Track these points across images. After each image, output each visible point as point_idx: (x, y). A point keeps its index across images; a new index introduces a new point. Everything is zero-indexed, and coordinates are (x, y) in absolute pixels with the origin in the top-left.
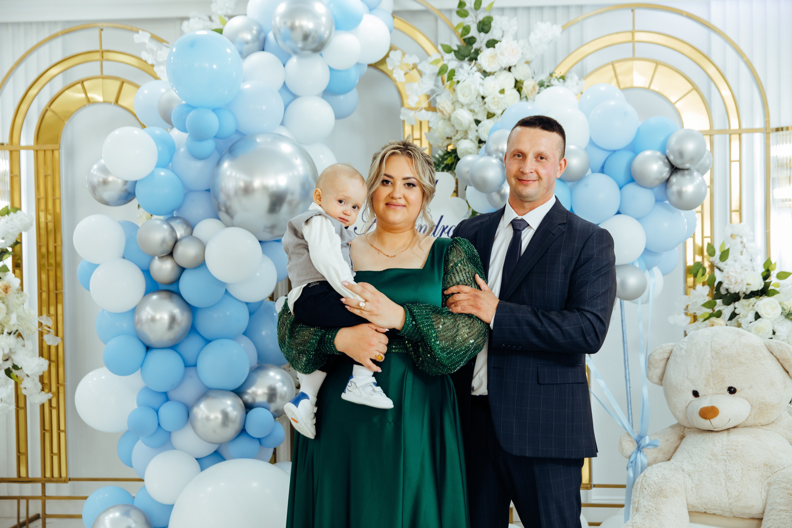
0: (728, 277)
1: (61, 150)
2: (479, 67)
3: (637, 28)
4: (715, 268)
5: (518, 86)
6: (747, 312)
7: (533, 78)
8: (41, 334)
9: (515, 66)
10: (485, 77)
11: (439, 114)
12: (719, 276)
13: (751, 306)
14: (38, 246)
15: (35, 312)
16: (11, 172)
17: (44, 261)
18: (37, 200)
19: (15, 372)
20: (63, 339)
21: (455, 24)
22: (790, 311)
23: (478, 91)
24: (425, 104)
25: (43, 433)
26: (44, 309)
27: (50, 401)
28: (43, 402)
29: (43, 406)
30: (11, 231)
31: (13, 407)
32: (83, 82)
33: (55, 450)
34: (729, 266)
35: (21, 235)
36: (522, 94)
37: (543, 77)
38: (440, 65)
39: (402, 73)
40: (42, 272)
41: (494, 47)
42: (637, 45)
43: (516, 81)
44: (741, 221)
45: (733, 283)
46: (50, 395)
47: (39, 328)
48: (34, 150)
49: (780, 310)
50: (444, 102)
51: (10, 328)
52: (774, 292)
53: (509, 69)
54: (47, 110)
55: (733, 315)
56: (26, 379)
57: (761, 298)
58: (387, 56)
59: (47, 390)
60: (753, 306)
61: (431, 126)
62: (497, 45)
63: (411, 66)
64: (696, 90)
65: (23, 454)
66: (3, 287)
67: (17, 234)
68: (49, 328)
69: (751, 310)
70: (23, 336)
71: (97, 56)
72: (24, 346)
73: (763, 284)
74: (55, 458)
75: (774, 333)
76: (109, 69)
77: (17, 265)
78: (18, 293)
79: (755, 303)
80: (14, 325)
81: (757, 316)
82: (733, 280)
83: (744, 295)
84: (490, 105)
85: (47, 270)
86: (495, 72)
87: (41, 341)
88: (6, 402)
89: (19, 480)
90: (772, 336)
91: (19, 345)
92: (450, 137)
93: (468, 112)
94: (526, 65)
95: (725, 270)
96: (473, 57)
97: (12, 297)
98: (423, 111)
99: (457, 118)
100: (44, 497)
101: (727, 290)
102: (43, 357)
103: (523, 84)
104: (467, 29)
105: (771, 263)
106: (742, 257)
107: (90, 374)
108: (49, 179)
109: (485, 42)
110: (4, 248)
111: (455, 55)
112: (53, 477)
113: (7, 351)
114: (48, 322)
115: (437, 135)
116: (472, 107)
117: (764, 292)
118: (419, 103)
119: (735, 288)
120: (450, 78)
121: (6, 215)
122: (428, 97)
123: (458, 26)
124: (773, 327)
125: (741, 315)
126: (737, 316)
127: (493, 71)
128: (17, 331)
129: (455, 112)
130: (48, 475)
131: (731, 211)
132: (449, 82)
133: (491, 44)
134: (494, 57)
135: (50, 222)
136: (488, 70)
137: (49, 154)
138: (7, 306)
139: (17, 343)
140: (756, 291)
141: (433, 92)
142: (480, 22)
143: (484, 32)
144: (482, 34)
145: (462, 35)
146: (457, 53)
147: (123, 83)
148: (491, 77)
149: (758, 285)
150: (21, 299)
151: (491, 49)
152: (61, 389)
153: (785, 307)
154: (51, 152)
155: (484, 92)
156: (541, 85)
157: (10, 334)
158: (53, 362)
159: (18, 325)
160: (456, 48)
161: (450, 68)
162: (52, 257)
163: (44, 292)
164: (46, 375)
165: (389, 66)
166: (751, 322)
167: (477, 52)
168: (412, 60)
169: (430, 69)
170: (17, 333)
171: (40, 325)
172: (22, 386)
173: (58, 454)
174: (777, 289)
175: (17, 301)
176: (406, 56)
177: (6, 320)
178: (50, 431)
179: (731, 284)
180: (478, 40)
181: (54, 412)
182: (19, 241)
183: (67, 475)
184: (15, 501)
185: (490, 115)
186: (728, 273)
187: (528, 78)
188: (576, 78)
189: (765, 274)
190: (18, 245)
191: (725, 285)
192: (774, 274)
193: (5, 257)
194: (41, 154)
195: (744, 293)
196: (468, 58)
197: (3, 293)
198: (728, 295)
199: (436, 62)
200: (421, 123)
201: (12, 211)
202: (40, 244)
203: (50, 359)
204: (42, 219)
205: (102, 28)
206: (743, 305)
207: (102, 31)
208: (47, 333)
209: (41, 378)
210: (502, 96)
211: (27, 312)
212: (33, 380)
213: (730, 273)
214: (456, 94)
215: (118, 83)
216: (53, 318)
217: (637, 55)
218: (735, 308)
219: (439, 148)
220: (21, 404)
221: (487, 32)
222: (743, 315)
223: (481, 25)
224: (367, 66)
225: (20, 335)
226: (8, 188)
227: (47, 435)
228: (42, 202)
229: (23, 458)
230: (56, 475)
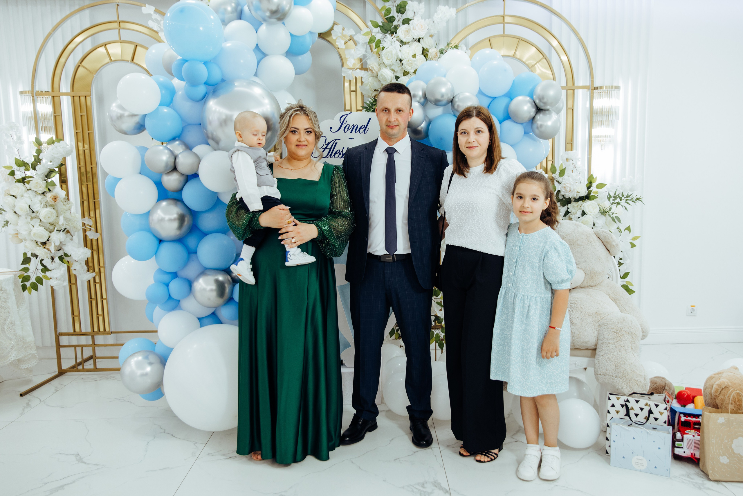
0: (565, 187)
1: (91, 97)
2: (397, 38)
3: (506, 14)
4: (555, 181)
5: (425, 52)
6: (576, 211)
7: (435, 47)
8: (85, 231)
9: (422, 38)
10: (403, 45)
11: (370, 72)
12: (558, 187)
13: (579, 206)
14: (79, 168)
15: (79, 215)
16: (55, 113)
17: (84, 178)
18: (76, 133)
19: (66, 259)
20: (101, 234)
21: (380, 7)
22: (604, 210)
23: (398, 55)
24: (359, 66)
25: (90, 301)
26: (86, 214)
27: (94, 278)
28: (89, 279)
29: (89, 282)
30: (56, 156)
31: (66, 283)
32: (106, 45)
33: (100, 312)
34: (565, 179)
35: (64, 159)
36: (427, 59)
37: (442, 46)
38: (370, 36)
39: (343, 42)
40: (83, 186)
41: (409, 24)
42: (506, 25)
43: (423, 49)
44: (572, 150)
45: (568, 191)
46: (94, 274)
47: (83, 227)
48: (71, 96)
49: (598, 209)
50: (372, 63)
51: (60, 227)
52: (594, 197)
53: (419, 41)
54: (79, 66)
55: (567, 213)
56: (75, 263)
57: (585, 201)
58: (332, 29)
59: (91, 271)
60: (581, 206)
61: (363, 81)
62: (410, 22)
63: (349, 38)
64: (545, 58)
65: (76, 316)
66: (52, 197)
67: (61, 158)
68: (91, 226)
69: (579, 209)
70: (71, 233)
71: (116, 25)
72: (71, 240)
73: (587, 192)
74: (101, 318)
75: (594, 225)
76: (125, 35)
77: (64, 181)
78: (65, 202)
79: (582, 205)
80: (63, 225)
81: (584, 213)
82: (568, 189)
83: (574, 199)
84: (406, 66)
85: (86, 185)
86: (409, 42)
87: (85, 237)
88: (60, 280)
89: (75, 334)
90: (593, 226)
91: (68, 239)
92: (377, 89)
93: (390, 70)
94: (430, 38)
95: (563, 183)
96: (393, 31)
97: (60, 205)
98: (358, 70)
99: (382, 75)
100: (94, 345)
101: (563, 196)
102: (87, 247)
103: (428, 52)
104: (388, 11)
105: (593, 178)
106: (573, 174)
107: (123, 259)
108: (85, 118)
109: (401, 20)
110: (52, 169)
111: (380, 29)
112: (99, 331)
113: (58, 244)
114: (89, 222)
115: (368, 87)
116: (393, 67)
117: (587, 197)
118: (354, 64)
119: (569, 195)
120: (377, 46)
121: (52, 144)
122: (361, 60)
123: (382, 8)
124: (594, 221)
125: (572, 213)
126: (569, 214)
127: (408, 41)
128: (65, 229)
129: (381, 71)
130: (96, 329)
131: (567, 143)
132: (377, 49)
133: (406, 21)
134: (408, 31)
135: (86, 149)
136: (404, 41)
137: (83, 99)
138: (57, 211)
139: (66, 237)
140: (582, 197)
141: (364, 56)
142: (398, 5)
143: (401, 13)
144: (400, 14)
145: (385, 16)
146: (382, 28)
147: (136, 46)
148: (407, 46)
149: (584, 192)
150: (68, 206)
151: (406, 25)
152: (102, 269)
153: (601, 207)
154: (84, 97)
155: (401, 56)
156: (442, 52)
157: (60, 231)
158: (95, 250)
159: (66, 224)
160: (381, 24)
161: (377, 39)
162: (90, 175)
163: (85, 200)
164: (90, 260)
165: (334, 37)
166: (579, 218)
167: (396, 28)
168: (350, 32)
169: (362, 39)
170: (66, 231)
171: (84, 224)
172: (72, 268)
173: (103, 315)
174: (596, 195)
175: (64, 207)
176: (345, 29)
177: (57, 222)
178: (95, 299)
179: (567, 192)
180: (397, 18)
181: (98, 286)
182: (64, 164)
183: (109, 330)
184: (73, 348)
185: (406, 73)
186: (565, 185)
187: (432, 47)
188: (465, 48)
189: (589, 185)
190: (64, 166)
191: (562, 193)
192: (594, 185)
193: (52, 175)
194: (77, 99)
195: (575, 198)
196: (389, 32)
197: (53, 202)
198: (564, 199)
199: (366, 34)
200: (356, 78)
201: (56, 142)
202: (80, 166)
203: (92, 249)
204: (81, 148)
205: (118, 4)
206: (574, 206)
207: (118, 7)
208: (89, 230)
209: (87, 262)
210: (414, 59)
211: (73, 215)
212: (81, 264)
213: (566, 184)
214: (382, 58)
215: (132, 47)
216: (94, 219)
217: (506, 33)
218: (568, 208)
219: (369, 97)
220: (73, 281)
221: (402, 13)
222: (574, 213)
223: (399, 8)
224: (317, 35)
225: (68, 232)
226: (53, 125)
227: (94, 302)
228: (80, 135)
229: (76, 319)
230: (102, 329)
